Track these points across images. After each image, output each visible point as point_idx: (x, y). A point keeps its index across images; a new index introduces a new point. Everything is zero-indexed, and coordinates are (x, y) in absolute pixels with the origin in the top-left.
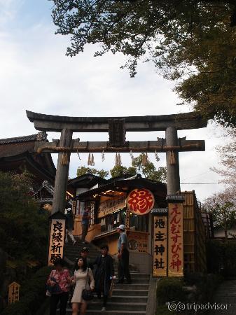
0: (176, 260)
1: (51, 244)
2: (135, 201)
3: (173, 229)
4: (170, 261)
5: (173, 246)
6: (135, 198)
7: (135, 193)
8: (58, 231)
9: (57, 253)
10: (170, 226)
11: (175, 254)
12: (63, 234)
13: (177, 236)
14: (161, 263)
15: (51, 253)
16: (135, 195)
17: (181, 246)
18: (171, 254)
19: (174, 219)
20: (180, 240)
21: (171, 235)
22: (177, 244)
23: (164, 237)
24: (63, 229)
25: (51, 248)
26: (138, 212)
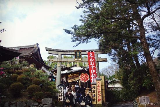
0: (99, 99)
1: (59, 95)
2: (82, 77)
3: (98, 89)
4: (97, 99)
5: (98, 94)
6: (83, 76)
7: (83, 74)
8: (61, 90)
9: (61, 98)
10: (97, 88)
11: (99, 97)
12: (62, 91)
13: (99, 91)
14: (95, 100)
15: (59, 97)
16: (82, 75)
17: (101, 94)
18: (97, 97)
19: (98, 86)
20: (100, 92)
21: (97, 91)
22: (99, 94)
23: (95, 91)
24: (63, 90)
25: (59, 96)
26: (83, 82)
